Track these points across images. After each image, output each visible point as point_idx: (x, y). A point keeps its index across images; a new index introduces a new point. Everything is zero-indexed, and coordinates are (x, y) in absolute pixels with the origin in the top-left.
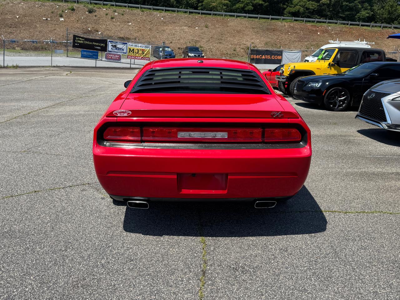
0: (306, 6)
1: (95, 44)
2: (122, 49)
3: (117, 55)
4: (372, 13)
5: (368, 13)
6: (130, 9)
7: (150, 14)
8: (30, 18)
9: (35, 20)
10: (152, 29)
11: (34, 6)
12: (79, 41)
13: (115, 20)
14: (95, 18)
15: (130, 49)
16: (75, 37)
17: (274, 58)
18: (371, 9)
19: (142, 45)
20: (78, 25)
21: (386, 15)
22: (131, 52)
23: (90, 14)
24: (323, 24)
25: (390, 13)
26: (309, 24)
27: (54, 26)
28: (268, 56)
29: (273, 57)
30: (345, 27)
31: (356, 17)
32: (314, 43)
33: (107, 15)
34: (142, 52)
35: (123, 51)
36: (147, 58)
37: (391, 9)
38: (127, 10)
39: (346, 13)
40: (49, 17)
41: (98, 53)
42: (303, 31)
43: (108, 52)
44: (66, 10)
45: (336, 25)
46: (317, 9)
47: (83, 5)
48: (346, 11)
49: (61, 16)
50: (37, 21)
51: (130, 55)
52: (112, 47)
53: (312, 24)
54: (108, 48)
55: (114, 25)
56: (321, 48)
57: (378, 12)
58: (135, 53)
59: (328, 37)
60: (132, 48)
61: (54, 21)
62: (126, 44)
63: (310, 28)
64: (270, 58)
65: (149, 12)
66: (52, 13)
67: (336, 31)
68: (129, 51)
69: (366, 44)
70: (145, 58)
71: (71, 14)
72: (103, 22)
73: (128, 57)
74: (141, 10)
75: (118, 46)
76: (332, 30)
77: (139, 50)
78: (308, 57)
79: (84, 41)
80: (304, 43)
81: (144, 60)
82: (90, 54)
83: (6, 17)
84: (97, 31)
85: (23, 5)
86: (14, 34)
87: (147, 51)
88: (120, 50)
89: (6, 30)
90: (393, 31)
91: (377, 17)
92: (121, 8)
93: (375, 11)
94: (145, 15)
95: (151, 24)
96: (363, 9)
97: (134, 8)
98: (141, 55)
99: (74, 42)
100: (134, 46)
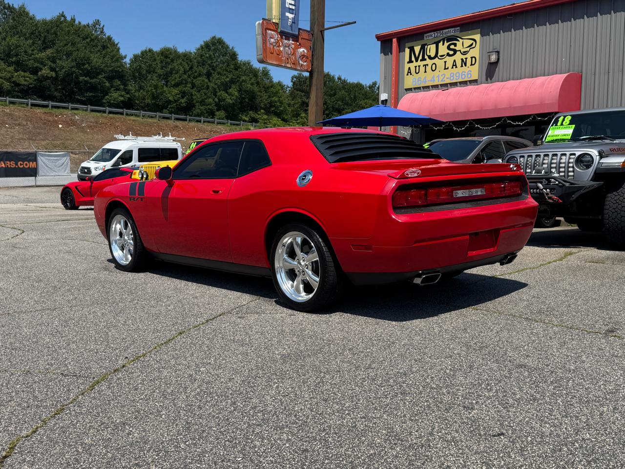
0: (14, 79)
4: (128, 96)
5: (122, 96)
17: (22, 166)
18: (125, 90)
21: (149, 100)
24: (65, 110)
25: (154, 97)
26: (38, 110)
28: (12, 162)
29: (21, 164)
30: (102, 116)
31: (104, 101)
32: (59, 142)
37: (156, 91)
39: (87, 95)
42: (31, 121)
45: (87, 112)
46: (33, 85)
48: (87, 91)
53: (44, 110)
56: (104, 147)
57: (137, 94)
59: (78, 132)
63: (43, 117)
64: (14, 165)
67: (89, 123)
69: (174, 140)
76: (83, 121)
78: (85, 162)
80: (40, 142)
90: (174, 123)
91: (136, 103)
93: (132, 93)
96: (113, 89)
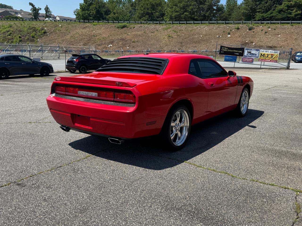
1: (235, 51)
2: (255, 54)
3: (251, 59)
6: (282, 24)
7: (298, 27)
8: (209, 36)
9: (212, 38)
10: (297, 39)
11: (213, 28)
12: (224, 50)
13: (268, 34)
14: (252, 33)
15: (261, 54)
16: (221, 47)
19: (272, 51)
20: (239, 39)
22: (262, 56)
23: (249, 31)
27: (223, 40)
33: (262, 30)
34: (271, 56)
35: (255, 56)
36: (275, 60)
38: (279, 26)
40: (221, 35)
41: (236, 57)
43: (244, 57)
44: (233, 29)
47: (245, 25)
49: (229, 34)
50: (213, 38)
51: (261, 58)
52: (248, 53)
54: (244, 53)
55: (266, 37)
58: (265, 57)
60: (263, 53)
61: (224, 37)
62: (259, 50)
65: (297, 25)
66: (224, 32)
68: (260, 56)
70: (273, 60)
71: (236, 32)
72: (258, 36)
73: (259, 60)
74: (291, 25)
75: (252, 52)
77: (269, 55)
79: (227, 49)
81: (273, 62)
82: (231, 58)
83: (195, 37)
84: (252, 43)
85: (206, 28)
86: (197, 47)
87: (275, 56)
88: (253, 55)
89: (193, 45)
92: (274, 24)
94: (293, 28)
95: (297, 35)
97: (285, 24)
98: (270, 59)
99: (221, 50)
100: (265, 52)
